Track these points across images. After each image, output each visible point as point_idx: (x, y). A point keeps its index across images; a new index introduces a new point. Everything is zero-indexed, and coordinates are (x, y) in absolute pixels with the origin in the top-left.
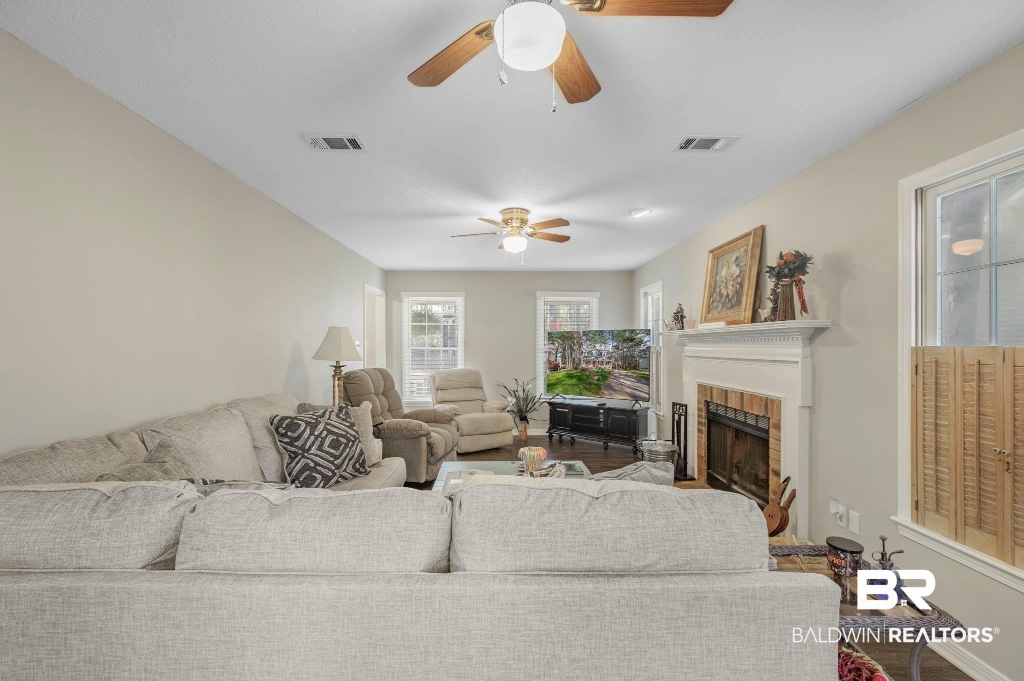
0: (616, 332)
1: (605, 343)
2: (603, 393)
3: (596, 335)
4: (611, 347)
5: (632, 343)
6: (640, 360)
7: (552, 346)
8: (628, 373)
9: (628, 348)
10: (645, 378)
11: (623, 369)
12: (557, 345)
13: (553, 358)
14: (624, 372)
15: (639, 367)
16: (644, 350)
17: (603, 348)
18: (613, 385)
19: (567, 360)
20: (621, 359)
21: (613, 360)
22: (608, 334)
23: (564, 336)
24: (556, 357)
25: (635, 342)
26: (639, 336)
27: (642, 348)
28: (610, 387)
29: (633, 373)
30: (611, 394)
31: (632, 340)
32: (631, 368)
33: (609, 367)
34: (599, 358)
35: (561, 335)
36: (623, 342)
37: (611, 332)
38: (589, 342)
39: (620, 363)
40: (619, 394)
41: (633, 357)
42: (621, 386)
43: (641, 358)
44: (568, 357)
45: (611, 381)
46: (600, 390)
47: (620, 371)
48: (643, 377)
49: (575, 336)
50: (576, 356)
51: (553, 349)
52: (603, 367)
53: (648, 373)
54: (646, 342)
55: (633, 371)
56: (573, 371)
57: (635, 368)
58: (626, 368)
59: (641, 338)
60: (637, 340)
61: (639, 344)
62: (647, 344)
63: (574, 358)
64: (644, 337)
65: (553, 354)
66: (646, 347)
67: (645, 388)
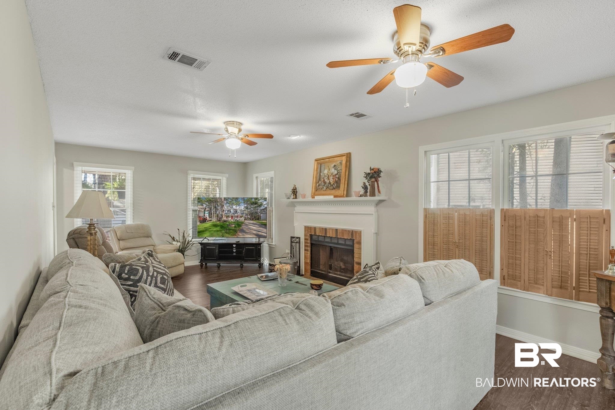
0: (246, 199)
1: (239, 205)
2: (239, 235)
3: (233, 200)
4: (243, 207)
5: (256, 205)
6: (261, 215)
7: (201, 207)
8: (254, 222)
9: (253, 208)
10: (264, 225)
11: (251, 220)
12: (205, 206)
13: (201, 215)
14: (252, 222)
15: (260, 219)
16: (263, 209)
17: (238, 208)
18: (245, 229)
19: (213, 216)
20: (250, 215)
21: (245, 215)
22: (241, 200)
23: (210, 200)
24: (205, 213)
25: (258, 205)
26: (260, 201)
27: (262, 208)
28: (243, 231)
29: (257, 222)
30: (244, 235)
31: (256, 203)
32: (256, 219)
33: (242, 219)
34: (235, 214)
35: (208, 199)
36: (251, 205)
37: (243, 199)
38: (228, 204)
39: (249, 217)
40: (249, 234)
41: (257, 213)
42: (250, 230)
43: (262, 213)
44: (214, 213)
45: (243, 227)
46: (236, 233)
47: (249, 221)
48: (263, 224)
49: (219, 200)
50: (220, 213)
51: (202, 209)
52: (238, 219)
53: (266, 222)
54: (265, 205)
55: (258, 221)
56: (217, 222)
57: (258, 219)
58: (253, 219)
59: (261, 202)
60: (259, 204)
61: (260, 206)
62: (265, 206)
63: (218, 215)
64: (263, 202)
65: (202, 212)
66: (264, 207)
67: (264, 230)
